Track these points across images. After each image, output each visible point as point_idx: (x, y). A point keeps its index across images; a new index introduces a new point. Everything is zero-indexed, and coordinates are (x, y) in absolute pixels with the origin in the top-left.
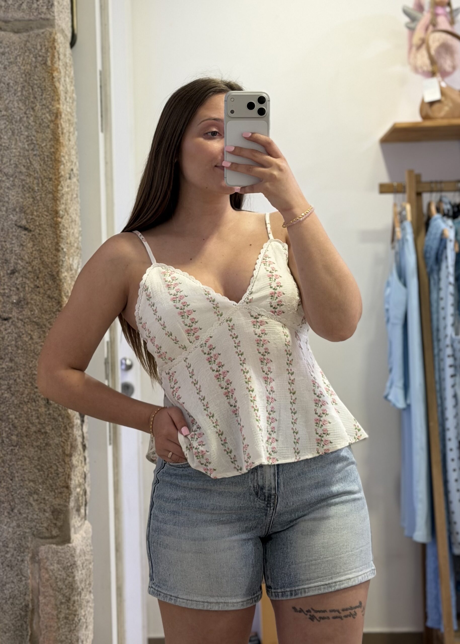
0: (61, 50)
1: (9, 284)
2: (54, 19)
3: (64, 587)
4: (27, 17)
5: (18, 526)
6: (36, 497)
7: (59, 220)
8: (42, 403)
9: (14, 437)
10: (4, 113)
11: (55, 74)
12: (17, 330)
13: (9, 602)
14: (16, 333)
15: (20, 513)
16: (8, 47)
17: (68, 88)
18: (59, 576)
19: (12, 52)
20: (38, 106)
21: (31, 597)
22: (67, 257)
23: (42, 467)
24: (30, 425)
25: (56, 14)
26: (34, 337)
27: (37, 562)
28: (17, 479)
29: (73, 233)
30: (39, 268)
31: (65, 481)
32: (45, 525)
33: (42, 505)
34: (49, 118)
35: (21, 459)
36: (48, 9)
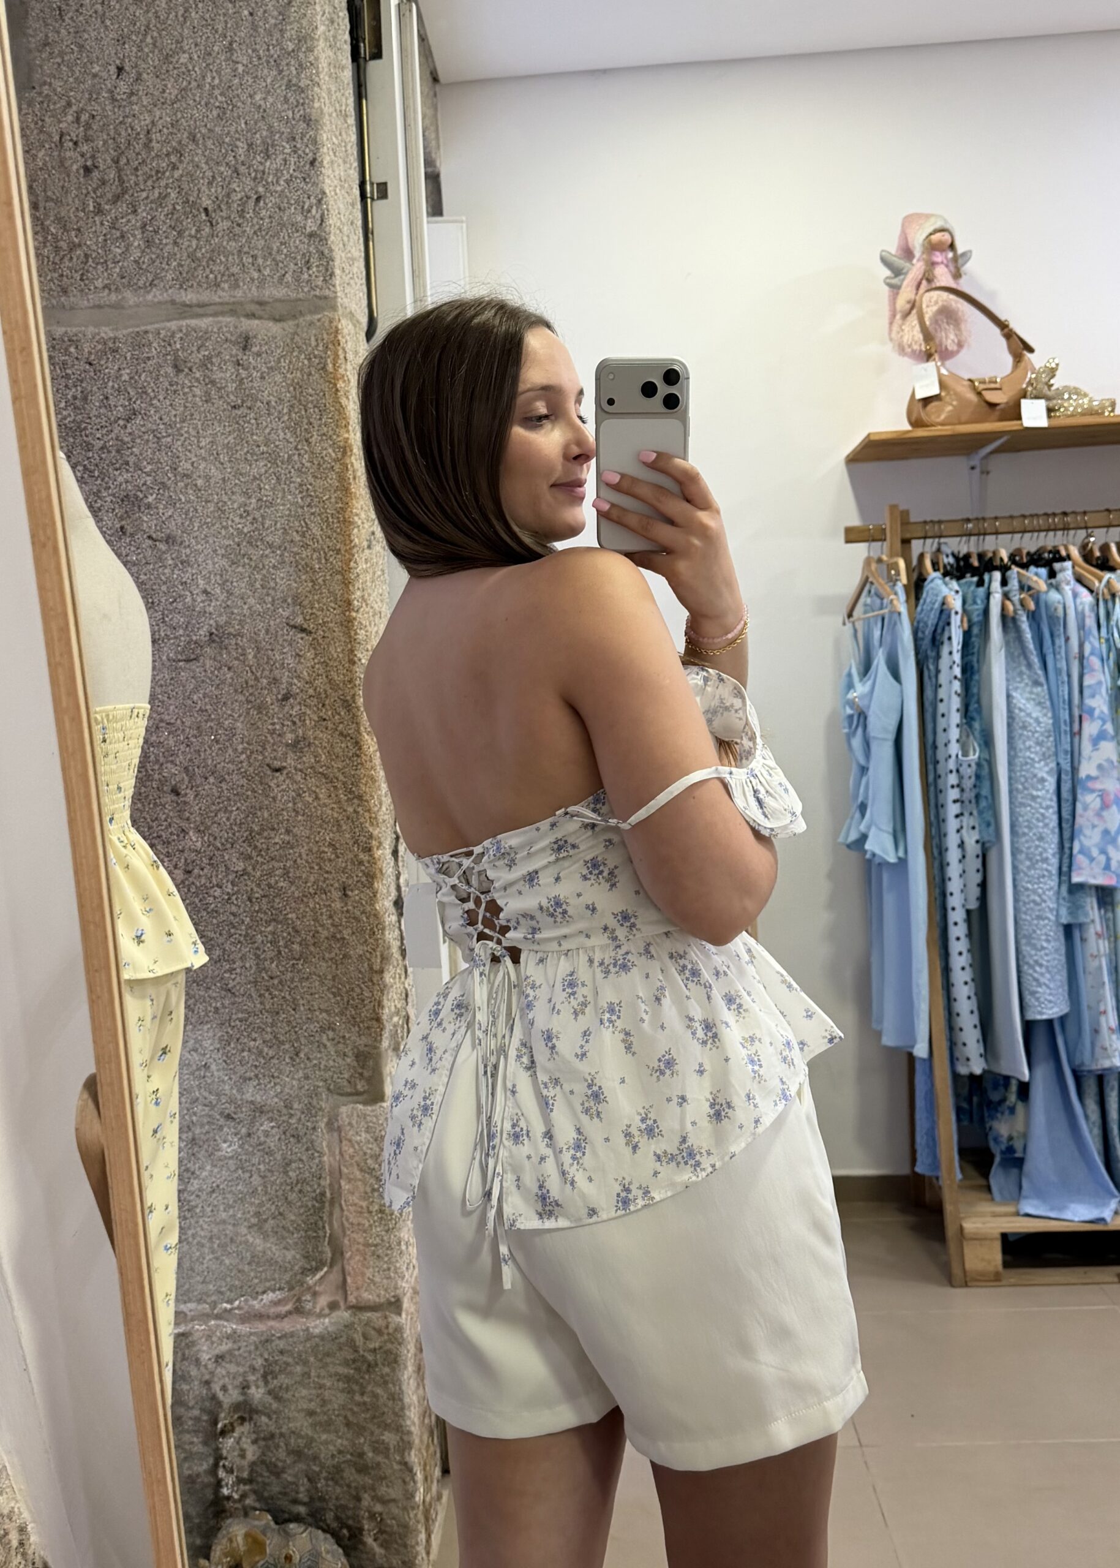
0: (349, 346)
1: (281, 716)
2: (336, 297)
4: (293, 295)
6: (331, 1034)
7: (354, 614)
8: (336, 894)
9: (296, 947)
10: (263, 448)
11: (340, 384)
12: (295, 787)
13: (296, 1189)
14: (294, 791)
15: (308, 1059)
16: (266, 344)
18: (369, 1151)
19: (272, 352)
20: (316, 436)
21: (328, 1181)
23: (339, 989)
24: (320, 929)
25: (338, 288)
26: (321, 796)
27: (336, 1131)
28: (302, 1008)
30: (325, 691)
31: (374, 1010)
32: (346, 1076)
33: (341, 1046)
34: (333, 455)
36: (325, 280)
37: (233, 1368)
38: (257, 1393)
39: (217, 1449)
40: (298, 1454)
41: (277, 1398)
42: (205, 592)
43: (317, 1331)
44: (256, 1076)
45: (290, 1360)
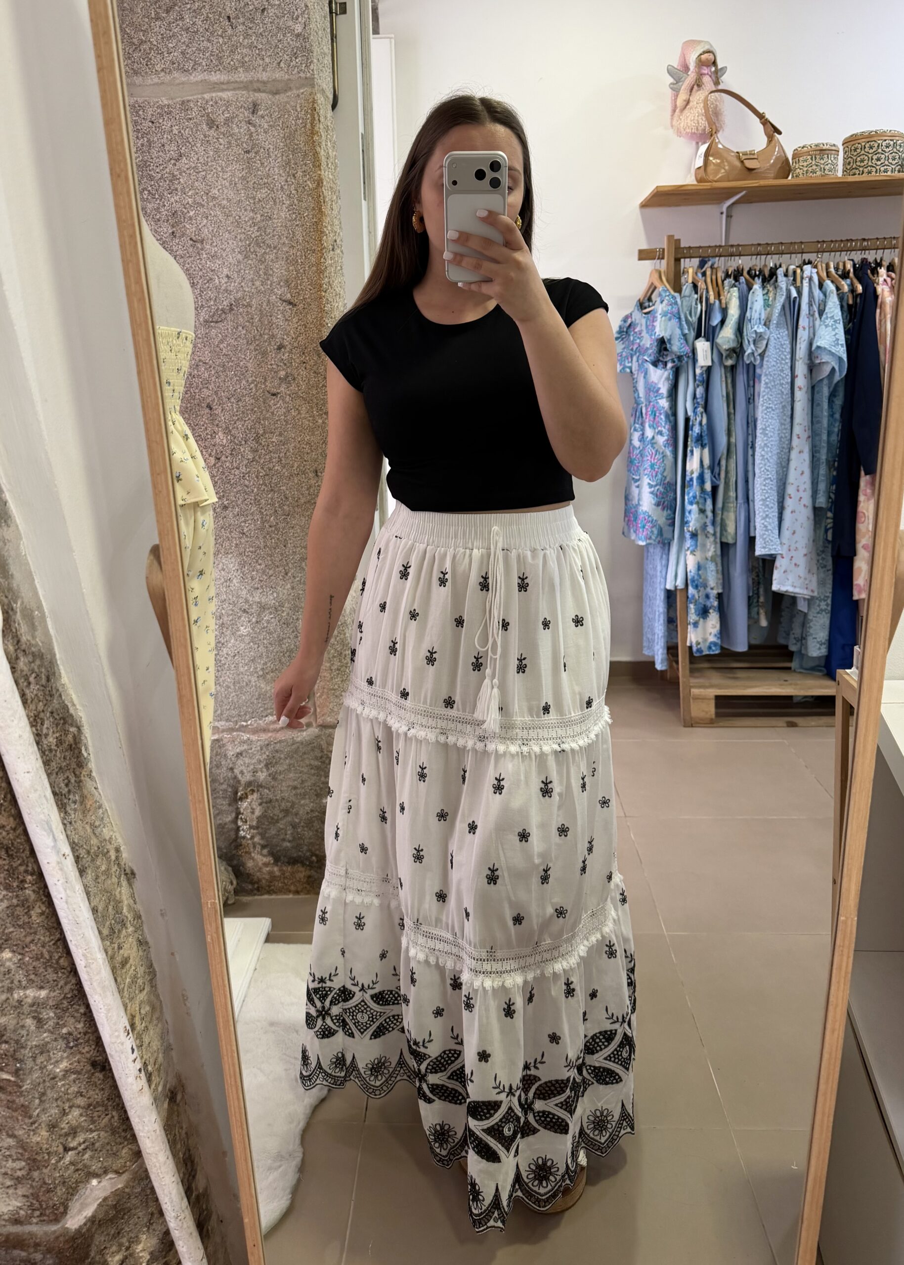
0: (322, 112)
1: (277, 359)
2: (313, 78)
4: (286, 77)
7: (323, 294)
11: (317, 138)
12: (286, 405)
14: (284, 408)
16: (268, 109)
17: (330, 155)
19: (271, 115)
20: (299, 173)
24: (301, 496)
25: (316, 73)
26: (302, 412)
30: (305, 344)
34: (312, 185)
36: (307, 66)
37: (247, 760)
38: (262, 776)
39: (238, 808)
40: (286, 812)
41: (274, 779)
42: (228, 276)
43: (299, 739)
44: (262, 587)
45: (282, 756)
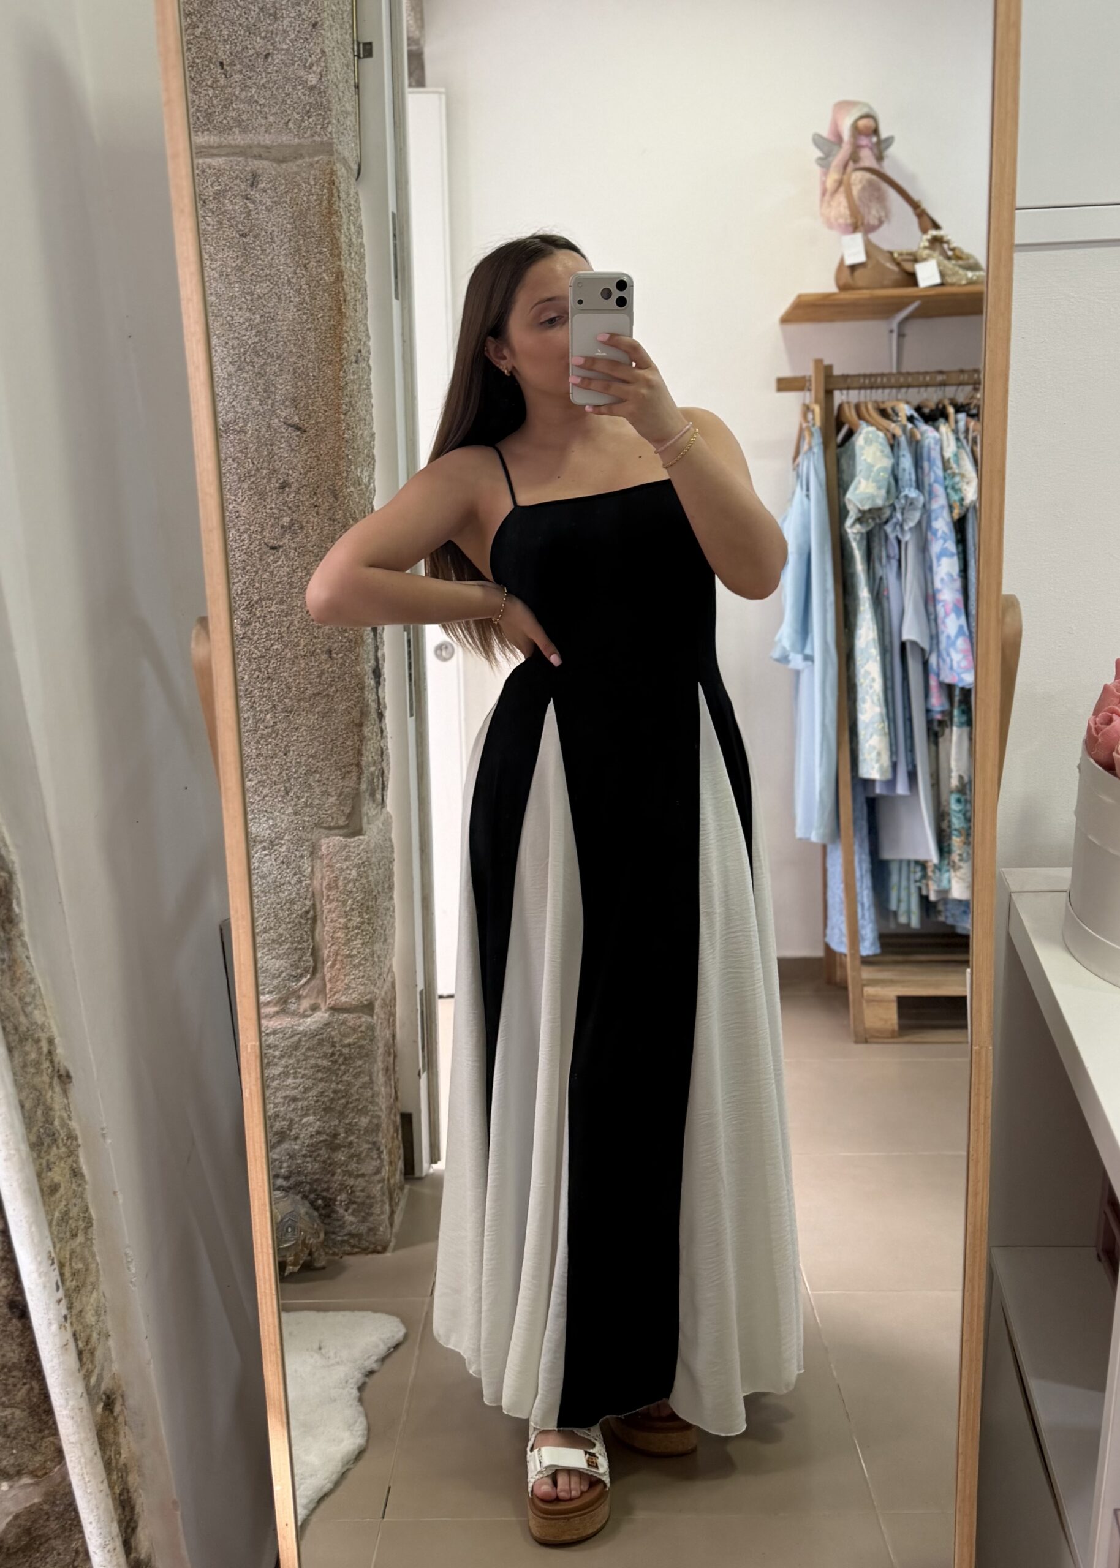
0: (343, 187)
1: (278, 502)
2: (331, 144)
3: (354, 889)
4: (295, 140)
5: (296, 813)
6: (317, 776)
7: (342, 417)
8: (324, 657)
9: (288, 701)
10: (266, 272)
12: (290, 563)
13: (285, 908)
14: (288, 567)
15: (297, 797)
16: (271, 181)
17: (354, 240)
18: (347, 876)
19: (276, 189)
20: (312, 263)
21: (312, 902)
22: (353, 467)
25: (334, 136)
27: (320, 858)
29: (362, 435)
30: (317, 482)
31: (356, 757)
32: (330, 812)
33: (326, 787)
35: (297, 729)
36: (323, 128)
43: (300, 1029)
